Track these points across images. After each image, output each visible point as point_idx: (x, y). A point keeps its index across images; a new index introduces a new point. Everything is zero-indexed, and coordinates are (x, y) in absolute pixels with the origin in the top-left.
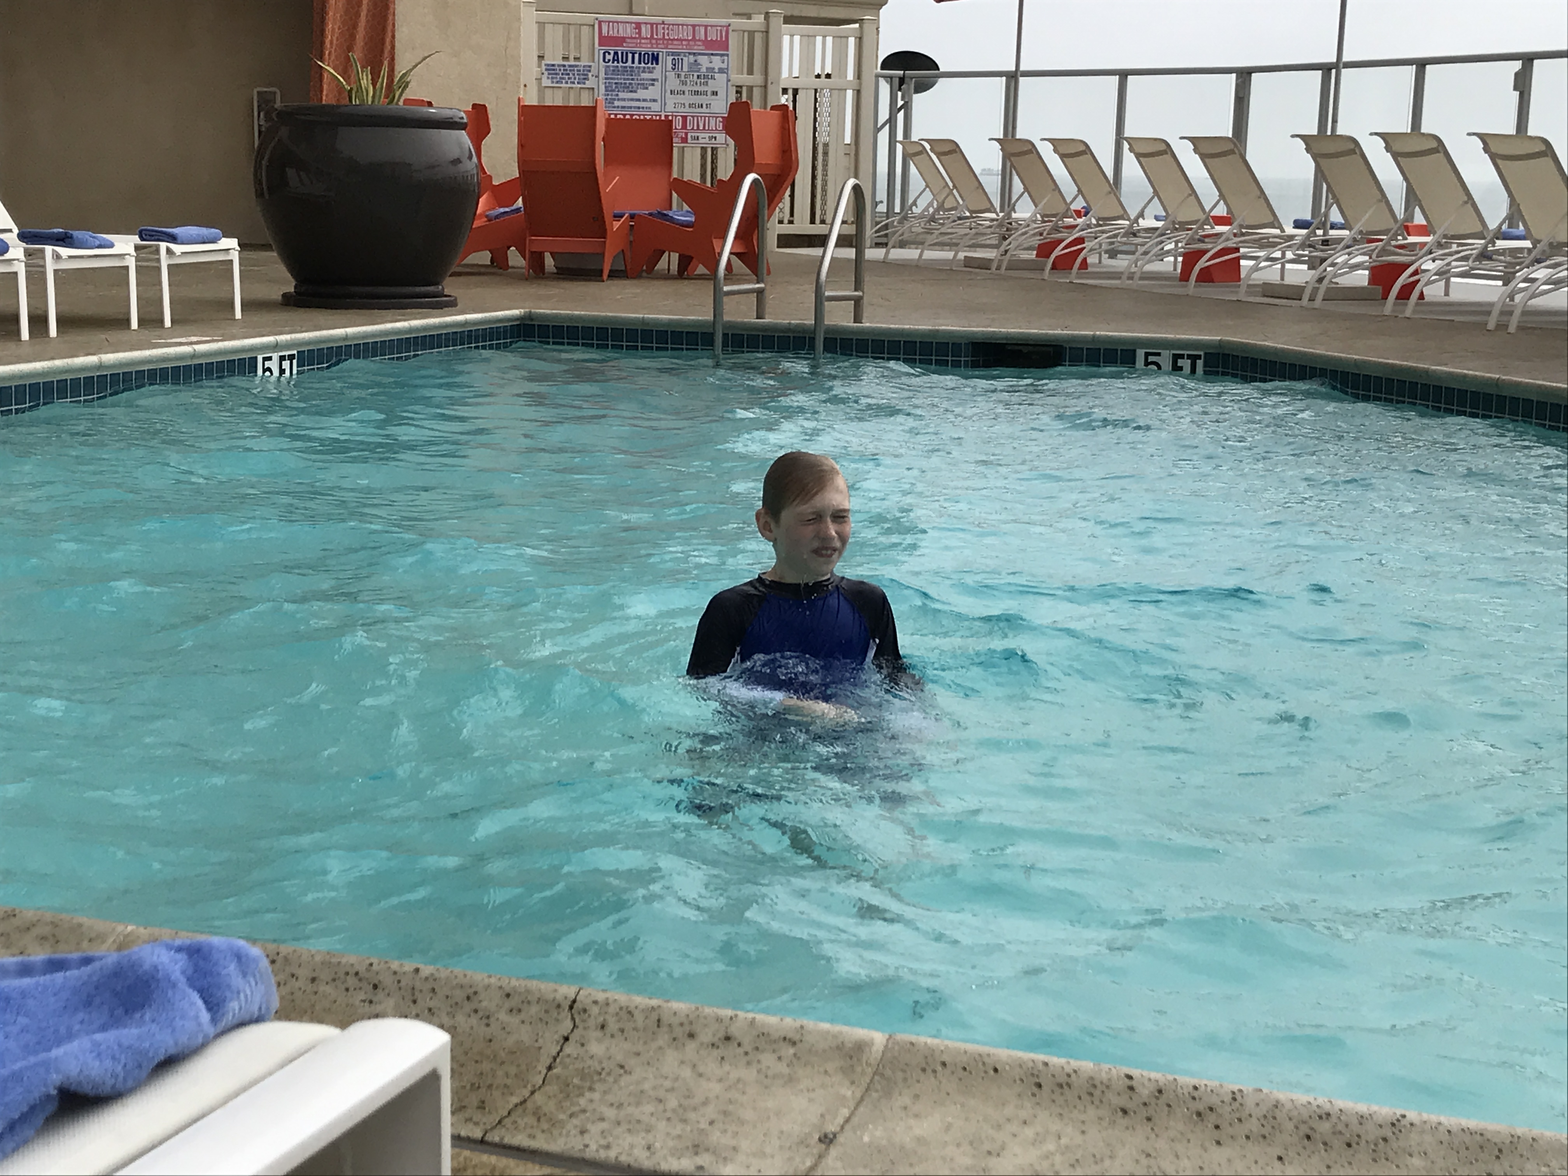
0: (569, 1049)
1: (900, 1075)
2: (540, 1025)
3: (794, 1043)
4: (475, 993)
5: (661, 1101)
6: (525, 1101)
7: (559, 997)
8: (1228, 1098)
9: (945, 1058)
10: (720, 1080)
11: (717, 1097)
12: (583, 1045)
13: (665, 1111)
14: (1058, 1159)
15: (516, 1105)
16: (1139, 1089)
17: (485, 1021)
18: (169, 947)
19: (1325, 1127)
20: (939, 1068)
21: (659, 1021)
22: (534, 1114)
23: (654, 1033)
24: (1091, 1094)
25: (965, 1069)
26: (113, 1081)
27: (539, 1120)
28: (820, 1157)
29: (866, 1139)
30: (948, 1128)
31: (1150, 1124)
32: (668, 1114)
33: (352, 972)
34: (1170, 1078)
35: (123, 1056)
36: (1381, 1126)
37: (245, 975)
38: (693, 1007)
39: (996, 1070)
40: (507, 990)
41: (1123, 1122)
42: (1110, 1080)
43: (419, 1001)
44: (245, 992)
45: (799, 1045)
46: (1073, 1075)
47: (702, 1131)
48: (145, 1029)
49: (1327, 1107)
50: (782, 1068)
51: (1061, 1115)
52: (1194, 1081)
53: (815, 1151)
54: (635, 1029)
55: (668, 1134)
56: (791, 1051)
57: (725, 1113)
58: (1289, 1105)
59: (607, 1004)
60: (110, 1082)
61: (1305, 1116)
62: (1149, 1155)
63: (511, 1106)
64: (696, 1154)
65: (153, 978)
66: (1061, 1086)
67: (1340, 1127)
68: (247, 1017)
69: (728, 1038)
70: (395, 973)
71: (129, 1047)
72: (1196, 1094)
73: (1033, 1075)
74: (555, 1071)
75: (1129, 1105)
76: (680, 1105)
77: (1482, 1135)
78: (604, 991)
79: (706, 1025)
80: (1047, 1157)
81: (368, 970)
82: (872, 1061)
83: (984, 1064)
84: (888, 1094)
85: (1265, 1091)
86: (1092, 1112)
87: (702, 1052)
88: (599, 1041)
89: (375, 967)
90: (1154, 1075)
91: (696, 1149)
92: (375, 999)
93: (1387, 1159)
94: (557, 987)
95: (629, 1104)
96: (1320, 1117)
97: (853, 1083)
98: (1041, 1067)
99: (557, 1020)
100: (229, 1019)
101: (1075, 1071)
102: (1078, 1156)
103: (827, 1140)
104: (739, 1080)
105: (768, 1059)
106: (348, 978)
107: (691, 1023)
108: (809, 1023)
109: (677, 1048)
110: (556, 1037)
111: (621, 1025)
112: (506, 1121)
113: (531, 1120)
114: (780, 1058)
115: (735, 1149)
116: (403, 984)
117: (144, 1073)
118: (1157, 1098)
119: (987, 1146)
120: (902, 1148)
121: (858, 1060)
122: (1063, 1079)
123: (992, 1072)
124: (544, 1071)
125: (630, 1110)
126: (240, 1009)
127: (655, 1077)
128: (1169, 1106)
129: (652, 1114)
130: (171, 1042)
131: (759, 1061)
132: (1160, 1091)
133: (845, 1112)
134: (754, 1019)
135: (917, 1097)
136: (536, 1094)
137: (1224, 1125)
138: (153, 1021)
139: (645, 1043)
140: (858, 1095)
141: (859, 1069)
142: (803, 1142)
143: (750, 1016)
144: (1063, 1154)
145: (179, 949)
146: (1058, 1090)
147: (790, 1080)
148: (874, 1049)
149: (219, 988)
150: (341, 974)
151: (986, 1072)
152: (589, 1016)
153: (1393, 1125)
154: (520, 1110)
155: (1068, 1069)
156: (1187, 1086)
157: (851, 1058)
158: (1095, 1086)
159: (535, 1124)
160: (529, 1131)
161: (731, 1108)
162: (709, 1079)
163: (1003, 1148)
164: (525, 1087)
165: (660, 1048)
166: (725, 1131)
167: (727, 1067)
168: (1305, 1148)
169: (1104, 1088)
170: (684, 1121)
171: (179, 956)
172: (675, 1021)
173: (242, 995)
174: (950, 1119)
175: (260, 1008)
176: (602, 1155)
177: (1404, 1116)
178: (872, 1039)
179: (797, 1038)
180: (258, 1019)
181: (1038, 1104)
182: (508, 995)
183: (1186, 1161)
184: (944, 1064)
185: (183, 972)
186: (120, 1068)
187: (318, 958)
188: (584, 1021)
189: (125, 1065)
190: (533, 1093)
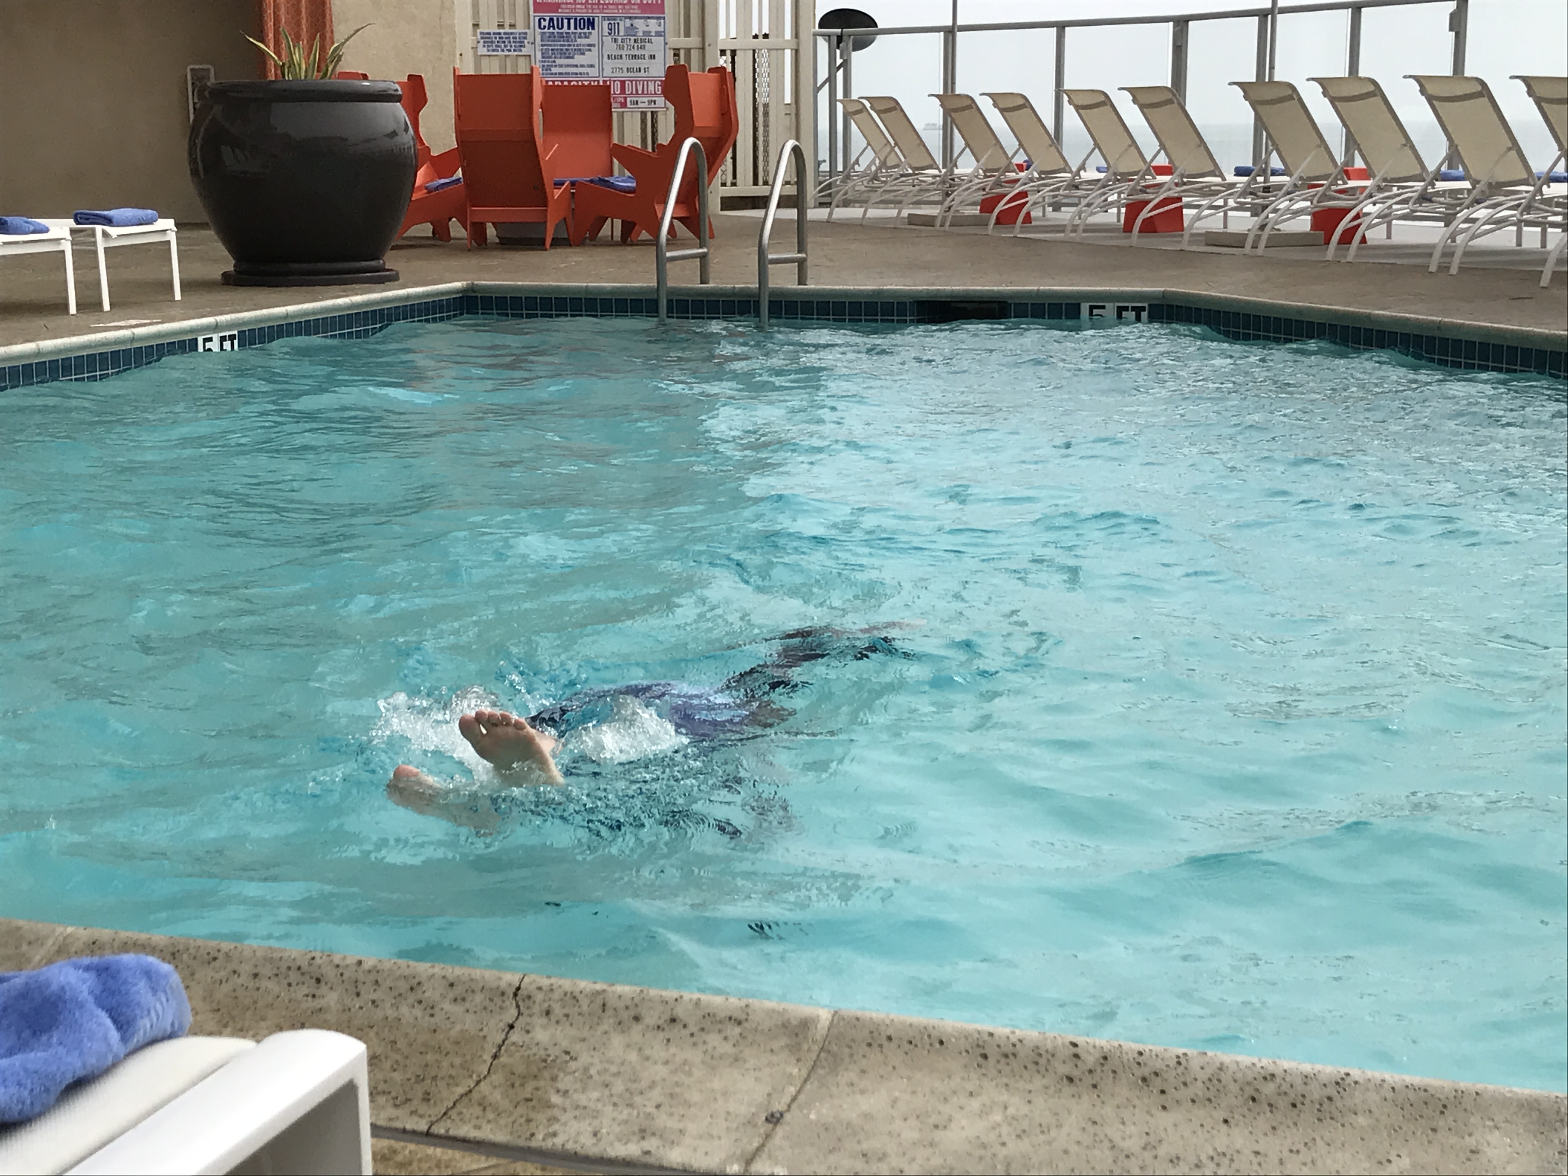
0: (515, 1036)
1: (847, 1050)
2: (484, 1013)
3: (739, 1023)
4: (419, 983)
5: (607, 1086)
6: (470, 1091)
7: (503, 984)
8: (1173, 1063)
9: (890, 1032)
10: (667, 1063)
11: (664, 1080)
12: (528, 1032)
13: (611, 1095)
14: (1005, 1130)
15: (462, 1096)
16: (1083, 1055)
17: (429, 1011)
18: (77, 967)
19: (1269, 1089)
20: (885, 1043)
21: (604, 1005)
22: (480, 1105)
23: (599, 1018)
24: (1037, 1063)
25: (911, 1043)
26: (20, 1106)
27: (484, 1109)
28: (768, 1136)
29: (813, 1116)
30: (894, 1102)
31: (1096, 1091)
32: (615, 1099)
33: (294, 966)
34: (1116, 1044)
35: (29, 1081)
36: (1325, 1085)
37: (154, 991)
38: (638, 989)
39: (941, 1043)
40: (451, 980)
41: (1068, 1090)
42: (1055, 1048)
43: (362, 993)
44: (156, 1011)
45: (746, 1025)
46: (1018, 1045)
47: (648, 1115)
48: (52, 1051)
49: (1271, 1069)
50: (727, 1048)
51: (1007, 1085)
52: (1141, 1047)
53: (762, 1131)
54: (580, 1014)
55: (614, 1119)
56: (738, 1030)
57: (671, 1095)
58: (1233, 1067)
59: (552, 990)
60: (16, 1108)
61: (1250, 1078)
62: (1095, 1123)
63: (456, 1097)
64: (643, 1138)
65: (60, 997)
66: (1006, 1056)
67: (1285, 1087)
68: (160, 1035)
69: (673, 1020)
70: (338, 966)
71: (36, 1072)
72: (1140, 1059)
73: (978, 1046)
74: (502, 1059)
75: (1075, 1073)
76: (627, 1090)
77: (1426, 1090)
78: (549, 977)
79: (651, 1008)
80: (994, 1128)
81: (310, 965)
82: (818, 1037)
83: (929, 1036)
84: (834, 1070)
85: (1210, 1054)
86: (1038, 1082)
87: (648, 1035)
88: (544, 1027)
89: (318, 961)
90: (1098, 1042)
91: (643, 1133)
92: (317, 993)
93: (1332, 1118)
94: (502, 975)
95: (575, 1091)
96: (1265, 1078)
97: (798, 1060)
98: (986, 1037)
99: (501, 1008)
100: (139, 1037)
101: (1020, 1041)
102: (1026, 1127)
103: (774, 1119)
104: (685, 1062)
105: (714, 1039)
106: (290, 973)
107: (636, 1006)
108: (755, 1003)
109: (623, 1032)
110: (502, 1025)
111: (565, 1011)
112: (450, 1113)
113: (478, 1111)
114: (726, 1038)
115: (681, 1131)
116: (345, 977)
117: (52, 1098)
118: (1102, 1065)
119: (934, 1120)
120: (849, 1125)
121: (805, 1038)
122: (1009, 1049)
123: (938, 1045)
124: (489, 1060)
125: (576, 1096)
126: (152, 1027)
127: (601, 1062)
128: (1114, 1072)
129: (598, 1100)
130: (78, 1064)
131: (705, 1042)
132: (1105, 1058)
133: (792, 1090)
134: (699, 999)
135: (863, 1071)
136: (482, 1083)
137: (1171, 1091)
138: (61, 1043)
139: (591, 1027)
140: (804, 1073)
141: (805, 1047)
142: (750, 1122)
143: (696, 996)
144: (1010, 1125)
145: (87, 968)
146: (1003, 1060)
147: (736, 1060)
148: (819, 1026)
149: (129, 1006)
150: (283, 969)
151: (931, 1045)
152: (534, 1002)
153: (1337, 1083)
154: (465, 1100)
155: (1013, 1039)
156: (1132, 1050)
157: (797, 1035)
158: (1040, 1055)
159: (480, 1113)
160: (474, 1122)
161: (677, 1090)
162: (656, 1063)
163: (950, 1120)
164: (471, 1076)
165: (606, 1033)
166: (671, 1115)
167: (673, 1050)
168: (1249, 1110)
169: (1049, 1057)
170: (630, 1105)
171: (86, 975)
172: (621, 1004)
173: (153, 1014)
174: (897, 1094)
175: (173, 1025)
176: (549, 1144)
177: (1348, 1074)
178: (818, 1016)
179: (743, 1017)
180: (171, 1036)
181: (984, 1075)
182: (452, 985)
183: (1133, 1127)
184: (890, 1038)
185: (91, 992)
186: (26, 1093)
187: (259, 954)
188: (528, 1008)
189: (32, 1090)
190: (478, 1082)
